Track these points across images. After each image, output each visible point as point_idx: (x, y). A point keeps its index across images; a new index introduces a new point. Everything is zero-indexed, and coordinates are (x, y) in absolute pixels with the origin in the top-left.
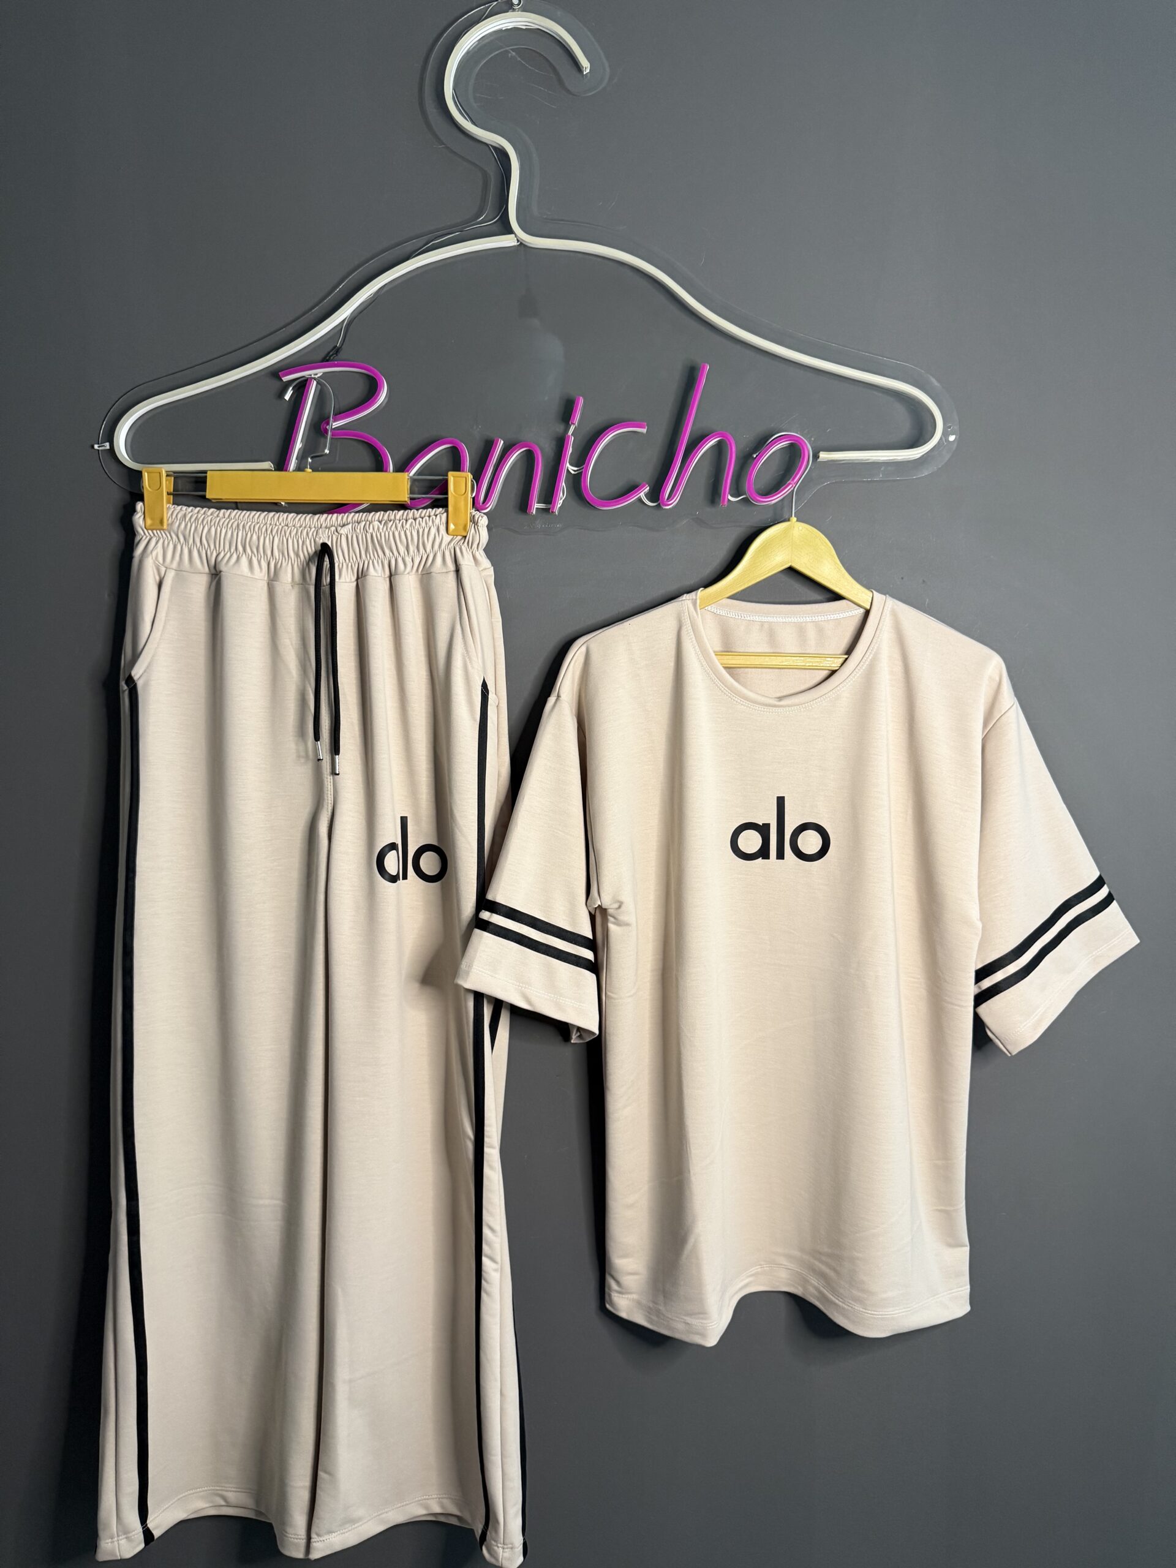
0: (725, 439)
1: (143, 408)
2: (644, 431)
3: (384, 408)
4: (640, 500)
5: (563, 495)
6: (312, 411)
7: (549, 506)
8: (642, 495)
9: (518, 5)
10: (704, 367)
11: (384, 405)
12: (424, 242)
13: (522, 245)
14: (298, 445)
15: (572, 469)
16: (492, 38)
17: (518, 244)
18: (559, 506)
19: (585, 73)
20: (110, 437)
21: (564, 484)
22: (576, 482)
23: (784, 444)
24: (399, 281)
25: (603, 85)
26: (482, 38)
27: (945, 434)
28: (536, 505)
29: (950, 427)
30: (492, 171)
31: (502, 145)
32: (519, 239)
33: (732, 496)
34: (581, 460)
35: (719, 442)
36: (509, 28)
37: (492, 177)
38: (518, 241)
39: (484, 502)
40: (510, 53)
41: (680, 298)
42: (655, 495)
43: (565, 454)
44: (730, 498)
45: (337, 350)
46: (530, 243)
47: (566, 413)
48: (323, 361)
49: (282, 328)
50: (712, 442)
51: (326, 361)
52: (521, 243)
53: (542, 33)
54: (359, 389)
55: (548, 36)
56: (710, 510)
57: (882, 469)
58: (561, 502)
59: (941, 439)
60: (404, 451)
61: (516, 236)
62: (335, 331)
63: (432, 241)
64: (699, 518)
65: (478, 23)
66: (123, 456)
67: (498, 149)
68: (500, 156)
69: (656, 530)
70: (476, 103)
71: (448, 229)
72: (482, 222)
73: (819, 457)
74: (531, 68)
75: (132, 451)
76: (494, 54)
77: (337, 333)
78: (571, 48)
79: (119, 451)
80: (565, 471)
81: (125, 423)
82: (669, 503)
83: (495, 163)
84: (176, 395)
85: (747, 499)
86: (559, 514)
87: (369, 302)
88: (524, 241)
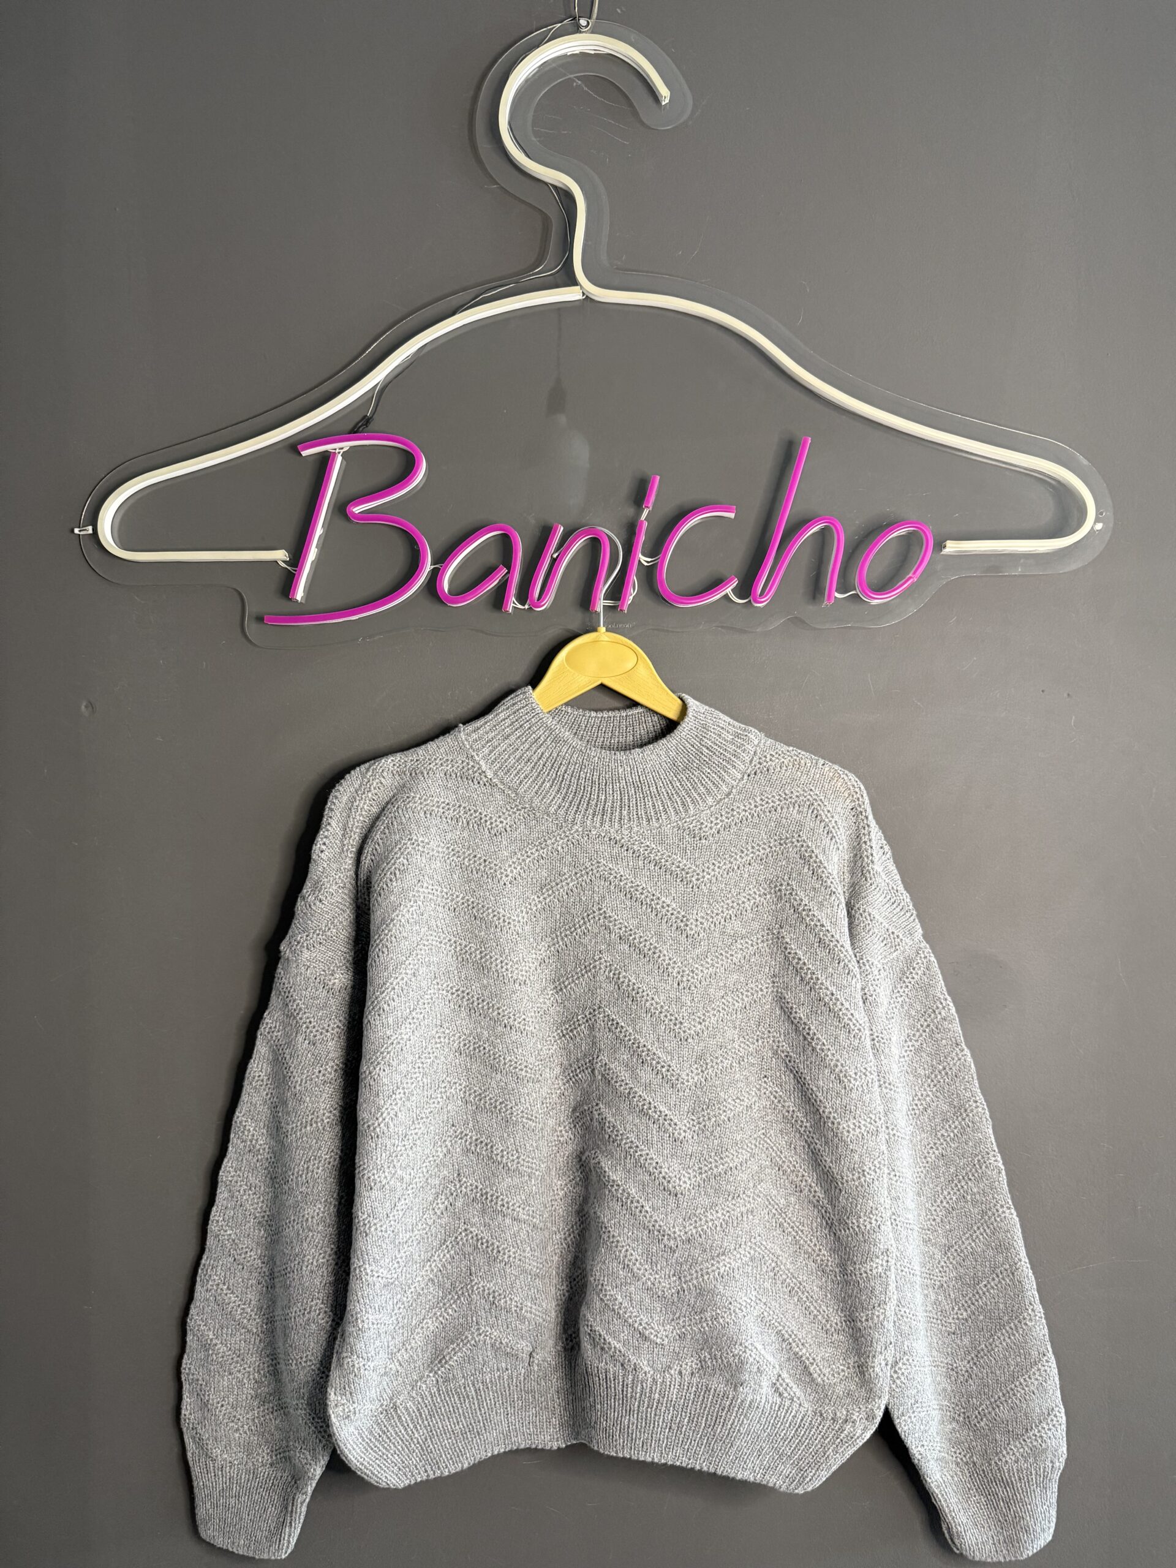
0: (831, 525)
1: (135, 485)
2: (732, 515)
3: (422, 487)
4: (726, 597)
5: (634, 591)
6: (336, 491)
7: (618, 603)
8: (729, 590)
9: (586, 26)
10: (805, 442)
11: (421, 486)
12: (473, 296)
13: (588, 299)
14: (319, 531)
15: (644, 560)
16: (554, 65)
17: (584, 297)
18: (629, 602)
19: (663, 103)
20: (93, 521)
21: (635, 578)
22: (649, 575)
23: (902, 532)
24: (440, 342)
25: (685, 118)
26: (545, 63)
27: (1095, 523)
28: (602, 601)
29: (1102, 513)
30: (554, 213)
31: (566, 183)
32: (585, 292)
33: (839, 593)
34: (656, 548)
36: (577, 52)
37: (553, 221)
38: (583, 294)
39: (539, 599)
40: (574, 81)
41: (776, 361)
42: (746, 589)
43: (638, 543)
44: (837, 595)
45: (367, 421)
46: (597, 296)
47: (639, 495)
48: (350, 433)
49: (302, 395)
50: (814, 530)
51: (355, 431)
52: (587, 297)
53: (616, 59)
54: (394, 466)
55: (619, 61)
56: (811, 608)
57: (1022, 561)
58: (631, 598)
59: (1092, 527)
60: (445, 538)
61: (582, 287)
62: (366, 398)
63: (481, 294)
64: (796, 618)
65: (538, 47)
66: (108, 542)
67: (561, 188)
68: (563, 198)
69: (745, 632)
70: (536, 137)
71: (501, 280)
72: (541, 272)
73: (945, 547)
74: (600, 99)
75: (119, 536)
76: (556, 83)
77: (368, 400)
78: (648, 75)
79: (104, 536)
80: (636, 563)
81: (110, 504)
82: (763, 600)
83: (558, 208)
84: (174, 470)
85: (857, 594)
86: (628, 612)
87: (407, 364)
88: (591, 294)
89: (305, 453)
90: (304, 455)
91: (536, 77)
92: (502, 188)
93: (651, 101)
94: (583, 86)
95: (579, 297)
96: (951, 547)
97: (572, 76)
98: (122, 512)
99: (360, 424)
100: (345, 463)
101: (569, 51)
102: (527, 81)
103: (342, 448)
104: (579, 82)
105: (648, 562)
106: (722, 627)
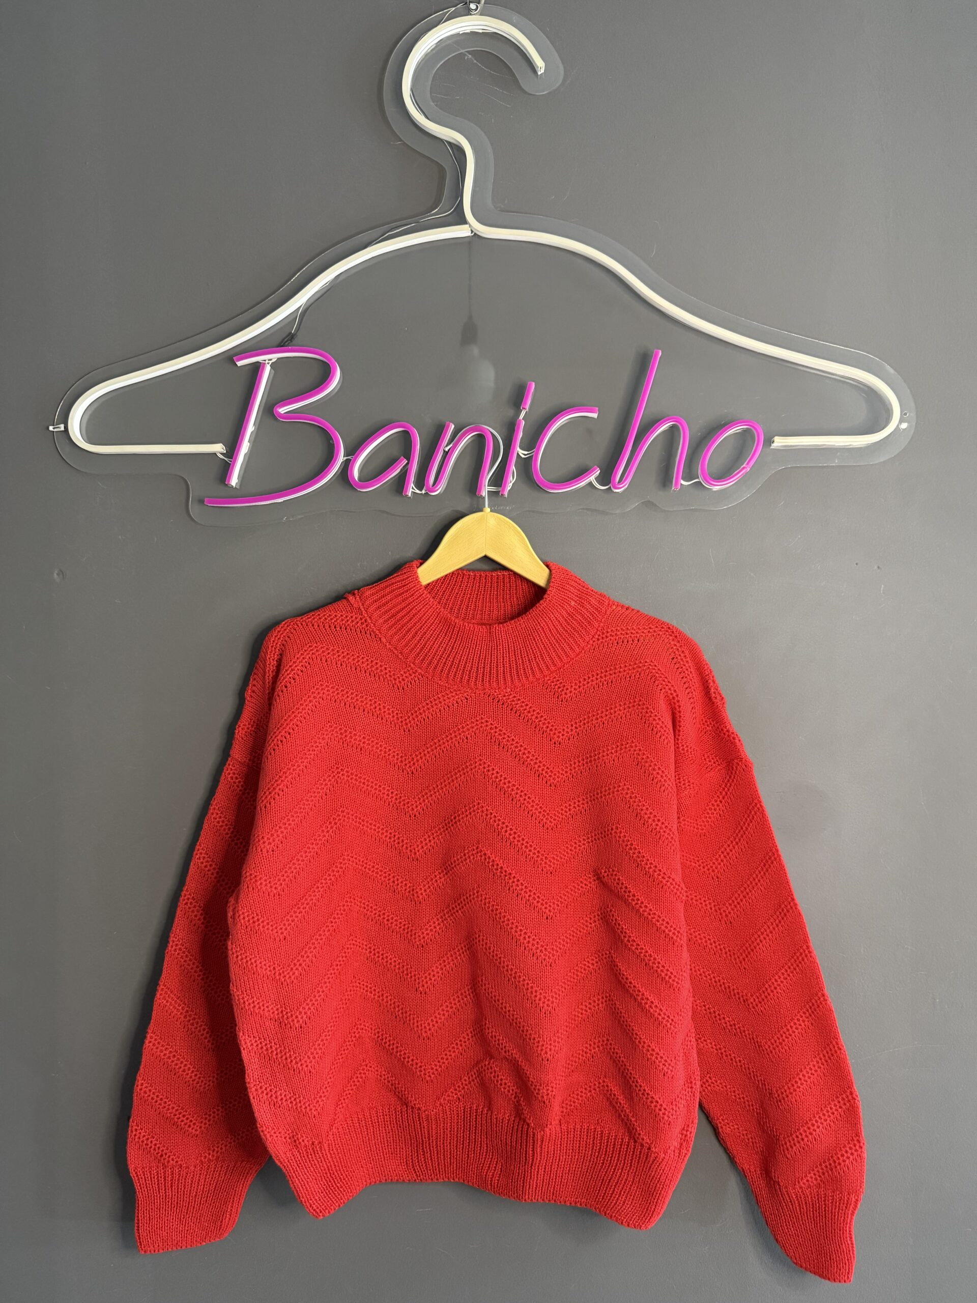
0: (678, 424)
1: (99, 391)
2: (595, 415)
3: (336, 393)
4: (590, 484)
5: (513, 478)
6: (266, 393)
7: (500, 489)
9: (476, 10)
10: (657, 354)
11: (336, 390)
12: (381, 233)
14: (251, 428)
15: (522, 453)
16: (449, 42)
17: (472, 234)
18: (509, 488)
19: (539, 73)
20: (65, 419)
21: (514, 467)
22: (526, 466)
23: (737, 429)
24: (353, 271)
25: (557, 85)
26: (441, 40)
27: (901, 421)
28: (487, 487)
29: (905, 414)
30: (448, 166)
31: (458, 140)
32: (473, 230)
33: (684, 480)
34: (532, 443)
35: (672, 427)
36: (468, 31)
37: (447, 172)
38: (472, 232)
39: (433, 486)
40: (466, 55)
41: (632, 287)
42: (606, 478)
43: (516, 439)
44: (683, 482)
45: (291, 337)
46: (483, 233)
47: (518, 398)
48: (278, 347)
49: (239, 315)
50: (664, 427)
51: (281, 346)
52: (475, 234)
53: (499, 37)
54: (313, 374)
55: (503, 38)
56: (661, 493)
57: (839, 454)
58: (511, 484)
59: (898, 426)
60: (355, 434)
61: (470, 226)
62: (291, 317)
63: (388, 232)
64: (649, 501)
65: (436, 26)
66: (77, 437)
67: (453, 144)
68: (455, 152)
69: (606, 513)
70: (433, 102)
71: (404, 221)
72: (436, 214)
73: (773, 442)
74: (487, 69)
75: (87, 433)
76: (450, 57)
77: (293, 319)
78: (527, 50)
79: (74, 433)
80: (515, 455)
81: (79, 406)
82: (621, 486)
83: (451, 158)
84: (131, 378)
85: (700, 482)
86: (508, 495)
87: (325, 290)
88: (478, 231)
89: (240, 363)
90: (239, 365)
91: (434, 52)
92: (405, 144)
93: (529, 71)
94: (473, 59)
95: (469, 234)
96: (779, 442)
97: (463, 51)
98: (89, 412)
99: (286, 340)
100: (273, 371)
101: (461, 30)
102: (426, 55)
103: (271, 360)
104: (470, 56)
105: (525, 455)
106: (587, 509)
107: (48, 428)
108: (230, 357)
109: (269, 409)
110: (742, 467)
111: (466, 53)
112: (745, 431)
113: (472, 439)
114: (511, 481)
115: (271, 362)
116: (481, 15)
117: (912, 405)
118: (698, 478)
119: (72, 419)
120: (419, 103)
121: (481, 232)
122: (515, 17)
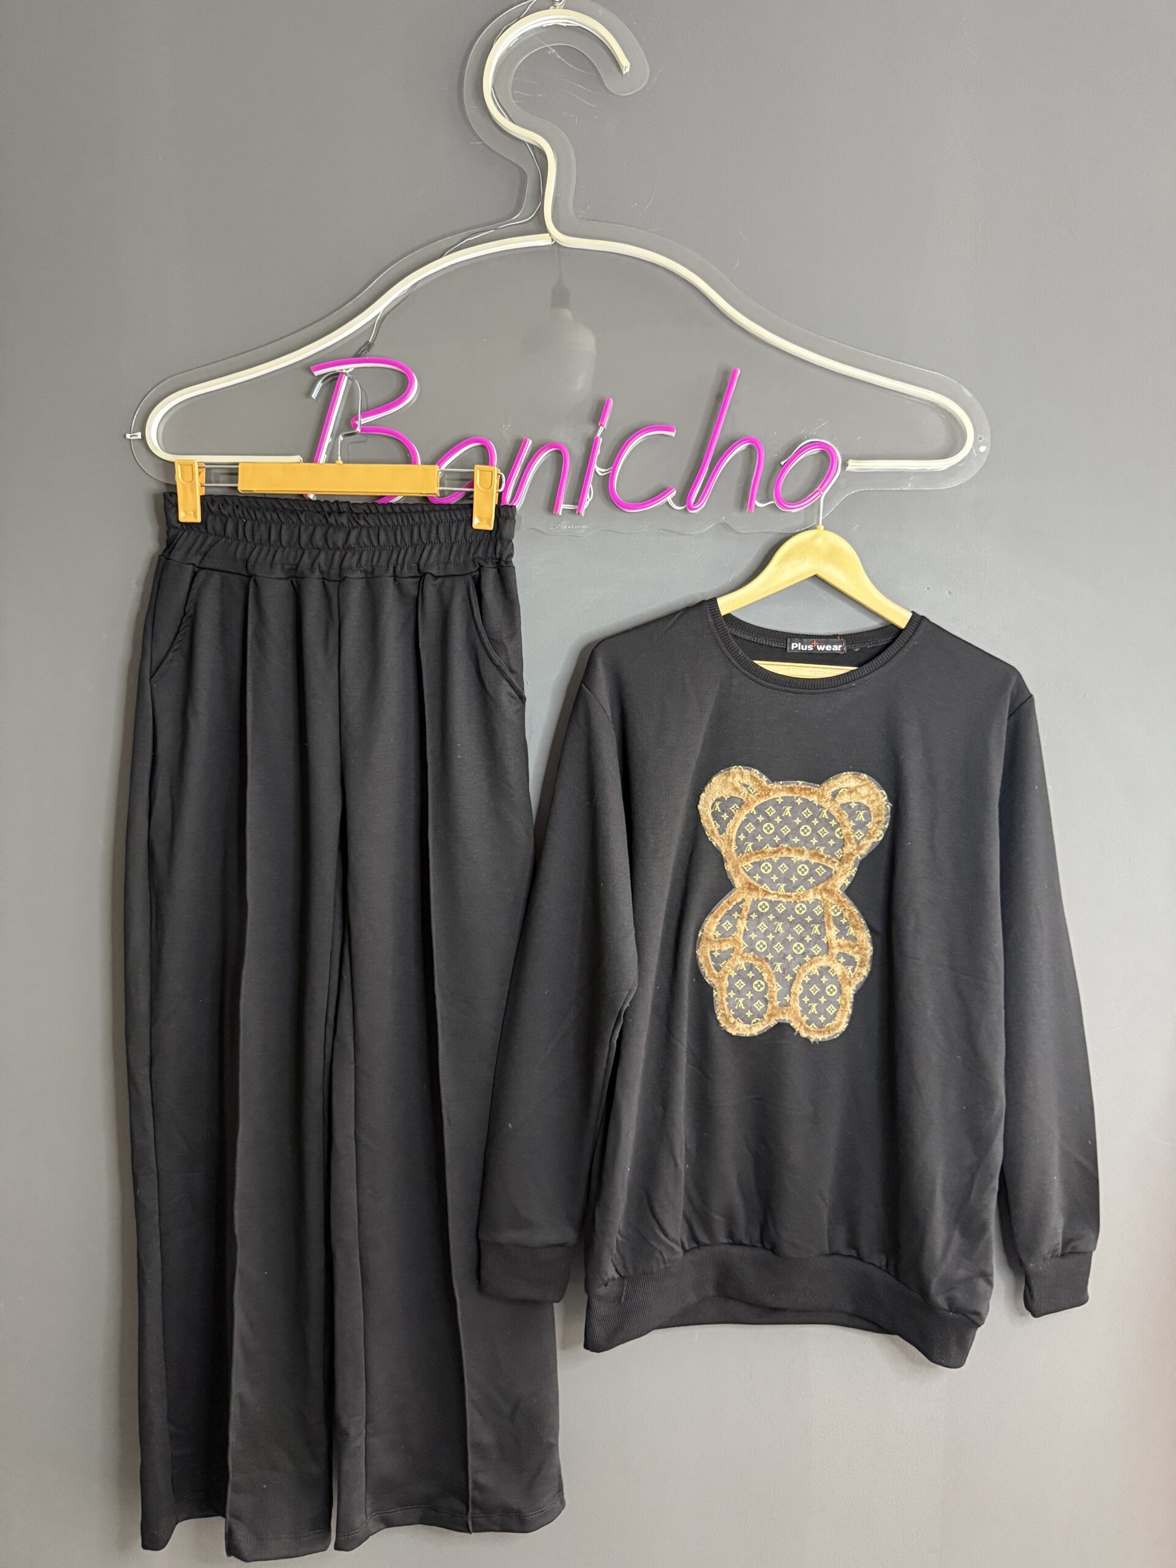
0: (755, 443)
1: (175, 399)
3: (414, 404)
4: (667, 503)
5: (591, 496)
6: (343, 406)
7: (576, 507)
10: (735, 372)
11: (413, 402)
12: (459, 239)
13: (556, 245)
14: (328, 440)
16: (532, 35)
18: (585, 507)
19: (624, 72)
20: (142, 428)
21: (591, 485)
22: (603, 484)
23: (815, 451)
24: (431, 279)
25: (643, 85)
26: (524, 34)
27: (976, 445)
28: (562, 505)
29: (981, 439)
30: (529, 169)
31: (539, 143)
33: (761, 502)
34: (609, 462)
35: (750, 447)
36: (550, 24)
37: (528, 173)
38: (553, 240)
39: (511, 501)
40: (550, 50)
41: (715, 304)
42: (684, 499)
43: (594, 456)
44: (758, 504)
45: (369, 346)
47: (596, 414)
48: (354, 357)
49: (315, 323)
50: (743, 447)
51: (357, 357)
52: (555, 242)
53: (583, 31)
54: (392, 385)
55: (586, 33)
56: (737, 515)
57: (912, 478)
58: (588, 502)
59: (972, 450)
60: (434, 450)
61: (550, 235)
62: (366, 328)
63: (466, 238)
64: (725, 523)
65: (519, 20)
66: (154, 445)
67: (536, 146)
68: (537, 154)
69: (683, 534)
70: (514, 100)
71: (485, 226)
72: (518, 220)
73: (848, 465)
74: (571, 66)
75: (163, 443)
76: (532, 52)
77: (369, 328)
78: (612, 48)
79: (151, 440)
80: (592, 473)
81: (157, 413)
82: (696, 507)
83: (533, 163)
84: (208, 387)
85: (774, 504)
86: (585, 515)
87: (402, 298)
88: (560, 241)
89: (317, 373)
90: (316, 375)
91: (516, 46)
92: (485, 145)
93: (615, 69)
94: (557, 54)
95: (550, 243)
96: (853, 465)
97: (547, 46)
98: (165, 421)
99: (363, 349)
100: (350, 382)
101: (545, 24)
102: (508, 49)
103: (348, 369)
104: (554, 51)
105: (601, 472)
106: (664, 530)
107: (125, 436)
108: (308, 366)
109: (348, 422)
110: (816, 490)
111: (551, 48)
112: (823, 452)
113: (550, 455)
114: (588, 499)
115: (348, 372)
116: (563, 8)
117: (988, 429)
118: (773, 500)
119: (150, 427)
120: (500, 99)
121: (562, 242)
122: (601, 10)
